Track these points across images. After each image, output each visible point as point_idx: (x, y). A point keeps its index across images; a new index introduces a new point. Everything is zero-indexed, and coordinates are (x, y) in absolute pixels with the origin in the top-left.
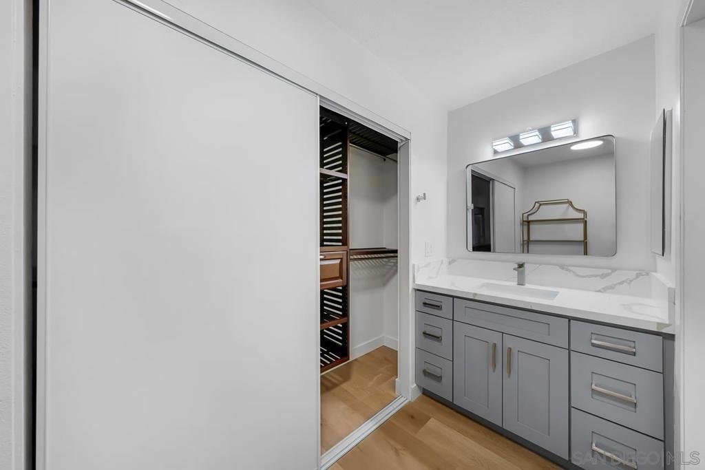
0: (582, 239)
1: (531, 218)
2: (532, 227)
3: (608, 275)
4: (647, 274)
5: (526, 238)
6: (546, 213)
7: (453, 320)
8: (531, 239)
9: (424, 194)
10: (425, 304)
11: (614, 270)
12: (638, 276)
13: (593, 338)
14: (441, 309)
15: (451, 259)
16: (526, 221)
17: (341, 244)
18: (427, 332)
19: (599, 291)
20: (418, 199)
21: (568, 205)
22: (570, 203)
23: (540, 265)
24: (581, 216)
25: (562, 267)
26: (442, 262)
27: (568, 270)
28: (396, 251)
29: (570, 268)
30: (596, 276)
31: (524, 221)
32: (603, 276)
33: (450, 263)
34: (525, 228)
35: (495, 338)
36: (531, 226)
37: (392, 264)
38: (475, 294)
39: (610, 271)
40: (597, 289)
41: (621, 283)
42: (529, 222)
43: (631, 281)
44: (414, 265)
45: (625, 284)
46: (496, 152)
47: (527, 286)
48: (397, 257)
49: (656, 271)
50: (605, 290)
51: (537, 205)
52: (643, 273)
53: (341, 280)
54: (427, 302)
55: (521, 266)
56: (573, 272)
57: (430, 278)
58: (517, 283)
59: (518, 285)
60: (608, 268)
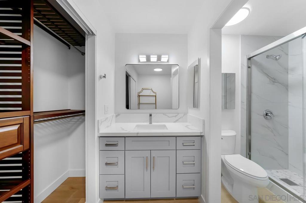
0: (155, 103)
1: (140, 94)
3: (177, 116)
4: (186, 114)
6: (145, 93)
7: (125, 150)
8: (140, 103)
9: (105, 75)
10: (107, 145)
11: (178, 114)
12: (184, 115)
15: (117, 114)
16: (139, 96)
17: (21, 109)
18: (108, 163)
19: (174, 122)
20: (100, 77)
21: (151, 90)
23: (157, 114)
24: (155, 94)
25: (164, 114)
26: (113, 117)
27: (166, 115)
30: (174, 116)
32: (176, 116)
35: (147, 154)
37: (76, 120)
38: (138, 133)
39: (177, 114)
41: (180, 118)
43: (182, 117)
44: (98, 121)
47: (153, 124)
50: (176, 121)
51: (142, 89)
52: (185, 114)
53: (21, 146)
54: (108, 144)
55: (151, 115)
57: (108, 127)
58: (149, 123)
59: (150, 123)
60: (176, 113)
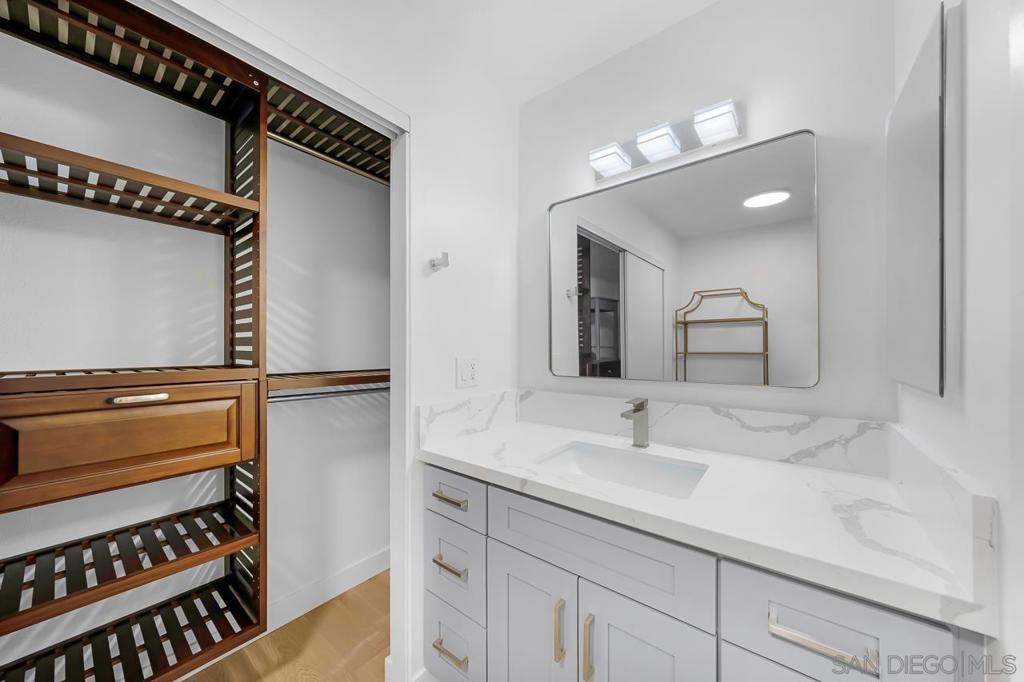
0: (760, 349)
1: (689, 318)
2: (691, 330)
3: (803, 426)
4: (880, 427)
5: (681, 349)
7: (487, 536)
8: (689, 351)
9: (446, 256)
10: (437, 496)
11: (815, 416)
12: (862, 429)
13: (773, 616)
14: (465, 510)
15: (524, 391)
16: (680, 323)
17: (251, 362)
19: (787, 461)
21: (740, 297)
22: (744, 295)
23: (678, 403)
24: (758, 314)
25: (716, 408)
26: (502, 398)
27: (729, 416)
28: (387, 379)
29: (731, 410)
30: (780, 428)
31: (677, 323)
32: (794, 429)
33: (523, 398)
34: (681, 333)
36: (689, 330)
40: (783, 458)
41: (829, 445)
42: (686, 324)
43: (848, 441)
45: (836, 445)
46: (598, 177)
47: (655, 449)
48: (388, 389)
49: (896, 420)
50: (797, 458)
51: (697, 297)
52: (873, 424)
53: (235, 449)
55: (640, 407)
56: (738, 420)
57: (471, 433)
58: (632, 443)
59: (635, 445)
60: (803, 413)
